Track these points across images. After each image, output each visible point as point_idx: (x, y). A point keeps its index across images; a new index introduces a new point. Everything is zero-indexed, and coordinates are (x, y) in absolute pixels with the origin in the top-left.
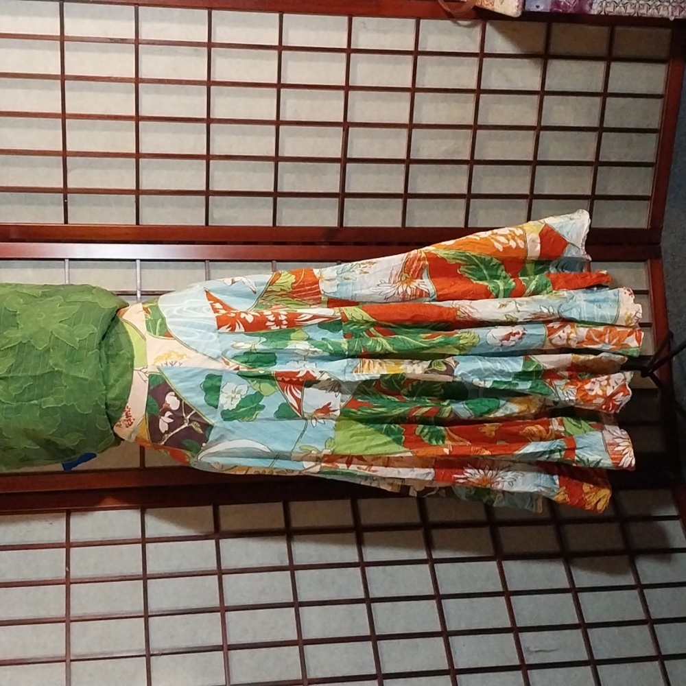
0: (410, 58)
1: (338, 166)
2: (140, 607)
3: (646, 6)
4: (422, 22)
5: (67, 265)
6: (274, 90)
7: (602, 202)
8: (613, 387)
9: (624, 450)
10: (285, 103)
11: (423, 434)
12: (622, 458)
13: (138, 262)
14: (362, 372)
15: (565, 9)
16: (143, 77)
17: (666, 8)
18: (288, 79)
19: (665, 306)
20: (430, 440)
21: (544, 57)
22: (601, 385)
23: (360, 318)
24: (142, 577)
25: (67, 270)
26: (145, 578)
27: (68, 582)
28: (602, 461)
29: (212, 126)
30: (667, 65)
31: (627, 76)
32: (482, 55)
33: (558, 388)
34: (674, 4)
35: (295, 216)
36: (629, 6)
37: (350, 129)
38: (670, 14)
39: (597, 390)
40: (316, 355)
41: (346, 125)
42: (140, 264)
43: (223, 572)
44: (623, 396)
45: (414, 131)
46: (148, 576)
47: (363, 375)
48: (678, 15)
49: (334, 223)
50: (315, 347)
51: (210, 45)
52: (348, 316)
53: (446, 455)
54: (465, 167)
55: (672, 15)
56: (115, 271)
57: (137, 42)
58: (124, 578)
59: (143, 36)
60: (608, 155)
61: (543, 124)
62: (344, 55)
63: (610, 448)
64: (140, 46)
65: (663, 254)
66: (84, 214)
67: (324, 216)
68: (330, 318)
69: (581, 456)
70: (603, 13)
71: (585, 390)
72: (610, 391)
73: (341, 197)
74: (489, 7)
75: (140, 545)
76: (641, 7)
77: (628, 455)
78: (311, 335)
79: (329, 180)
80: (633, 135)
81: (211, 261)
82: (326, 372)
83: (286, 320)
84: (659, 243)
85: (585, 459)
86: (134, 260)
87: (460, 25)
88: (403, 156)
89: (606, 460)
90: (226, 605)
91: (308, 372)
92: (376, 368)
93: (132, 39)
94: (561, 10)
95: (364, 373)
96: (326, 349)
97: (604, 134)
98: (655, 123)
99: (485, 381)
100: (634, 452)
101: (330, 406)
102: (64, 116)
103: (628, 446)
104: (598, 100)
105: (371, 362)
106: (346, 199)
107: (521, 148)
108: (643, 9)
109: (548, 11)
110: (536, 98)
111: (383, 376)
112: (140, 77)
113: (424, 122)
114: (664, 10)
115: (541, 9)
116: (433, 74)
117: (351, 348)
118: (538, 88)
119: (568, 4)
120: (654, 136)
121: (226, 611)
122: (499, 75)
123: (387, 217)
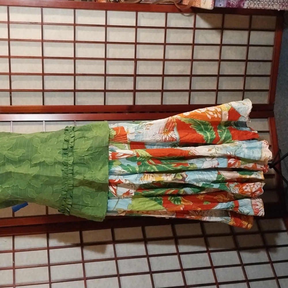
0: (163, 30)
1: (132, 78)
2: (47, 279)
3: (267, 5)
4: (169, 14)
5: (12, 124)
6: (104, 45)
7: (248, 92)
8: (256, 188)
9: (260, 208)
10: (109, 51)
11: (171, 200)
12: (259, 212)
13: (44, 122)
14: (144, 180)
15: (232, 6)
16: (45, 39)
17: (276, 5)
18: (110, 39)
19: (277, 138)
20: (174, 202)
21: (221, 29)
22: (250, 187)
23: (145, 155)
24: (48, 265)
25: (12, 126)
26: (49, 265)
27: (14, 268)
28: (250, 213)
29: (77, 61)
30: (275, 32)
31: (258, 37)
32: (195, 29)
33: (231, 188)
34: (280, 4)
35: (114, 100)
36: (260, 4)
37: (138, 62)
38: (278, 8)
39: (248, 189)
40: (124, 173)
41: (136, 60)
42: (45, 123)
43: (85, 261)
44: (259, 192)
45: (166, 62)
46: (50, 265)
47: (144, 181)
48: (281, 8)
49: (131, 103)
50: (124, 170)
51: (75, 25)
52: (140, 154)
53: (182, 211)
54: (188, 78)
55: (279, 8)
56: (33, 126)
57: (42, 24)
58: (40, 266)
59: (45, 21)
60: (250, 72)
61: (222, 58)
62: (134, 29)
63: (254, 207)
64: (44, 25)
65: (275, 115)
66: (19, 101)
67: (127, 100)
68: (131, 155)
69: (241, 210)
70: (249, 8)
71: (243, 189)
72: (254, 190)
73: (134, 92)
74: (198, 6)
75: (47, 250)
76: (266, 5)
77: (262, 211)
78: (123, 163)
79: (129, 85)
80: (261, 63)
81: (77, 121)
82: (128, 180)
83: (111, 156)
84: (273, 110)
85: (242, 211)
86: (42, 121)
87: (185, 15)
88: (161, 73)
89: (252, 212)
90: (86, 277)
91: (120, 180)
92: (150, 178)
93: (40, 23)
94: (230, 7)
95: (145, 180)
96: (129, 171)
97: (248, 63)
98: (270, 58)
99: (199, 183)
100: (264, 210)
101: (130, 191)
102: (9, 57)
103: (262, 206)
104: (245, 48)
105: (148, 175)
106: (136, 93)
107: (213, 69)
108: (266, 6)
109: (225, 7)
110: (218, 47)
111: (153, 182)
112: (44, 39)
113: (170, 58)
114: (275, 6)
115: (222, 6)
116: (173, 37)
117: (140, 170)
118: (219, 43)
119: (234, 4)
120: (270, 63)
121: (87, 279)
122: (202, 37)
123: (154, 100)
